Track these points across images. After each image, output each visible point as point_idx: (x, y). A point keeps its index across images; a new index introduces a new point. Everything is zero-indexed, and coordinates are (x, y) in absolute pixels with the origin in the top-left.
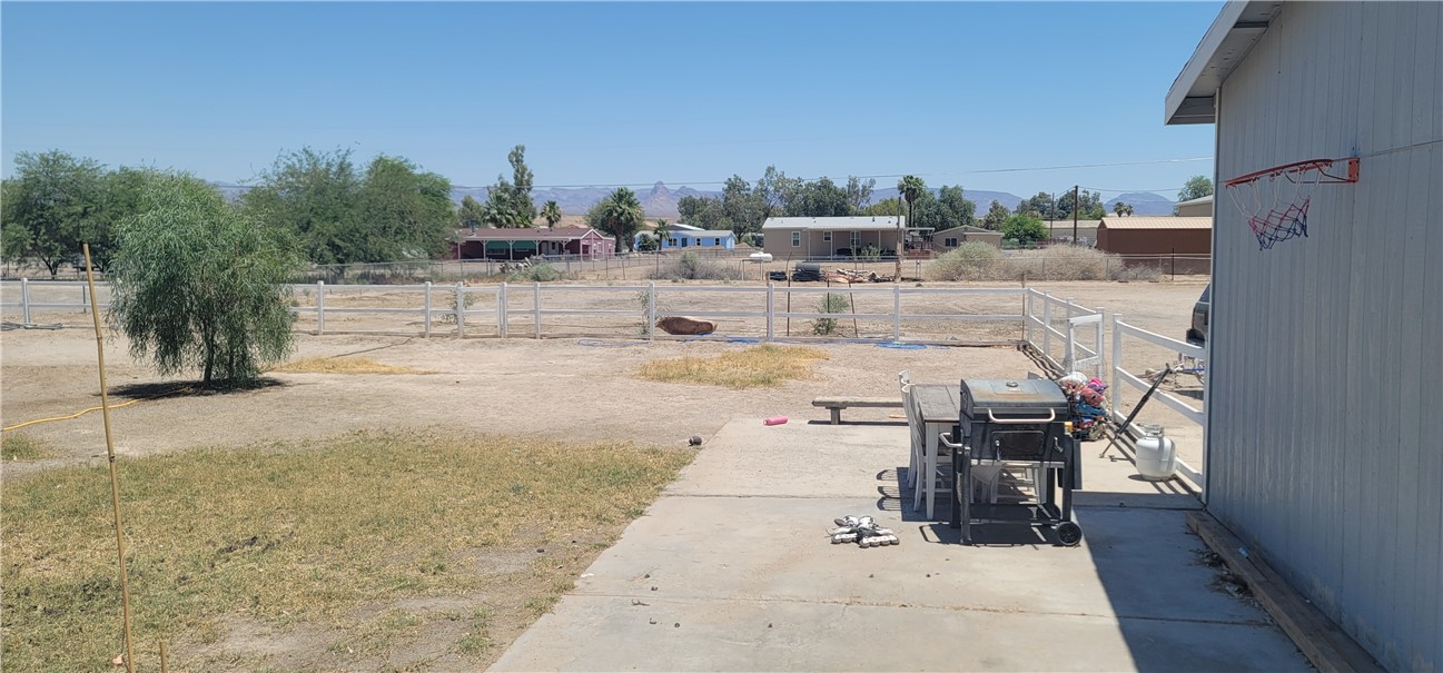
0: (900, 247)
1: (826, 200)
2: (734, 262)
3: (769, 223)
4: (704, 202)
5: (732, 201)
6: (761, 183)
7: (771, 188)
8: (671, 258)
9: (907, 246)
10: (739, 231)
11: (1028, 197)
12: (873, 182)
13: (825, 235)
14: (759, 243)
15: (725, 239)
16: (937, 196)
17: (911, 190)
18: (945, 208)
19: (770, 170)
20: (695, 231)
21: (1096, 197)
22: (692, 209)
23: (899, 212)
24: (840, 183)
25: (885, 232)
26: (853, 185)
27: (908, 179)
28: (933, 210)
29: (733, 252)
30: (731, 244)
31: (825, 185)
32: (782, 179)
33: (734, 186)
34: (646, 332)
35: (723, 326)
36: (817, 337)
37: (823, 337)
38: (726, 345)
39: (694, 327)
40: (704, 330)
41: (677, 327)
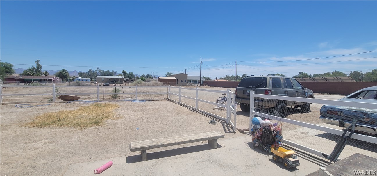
0: (123, 81)
1: (108, 73)
2: (90, 83)
3: (97, 77)
4: (84, 73)
5: (90, 73)
6: (96, 70)
7: (98, 72)
8: (75, 82)
9: (124, 81)
10: (91, 79)
11: (142, 75)
12: (117, 71)
13: (109, 79)
14: (95, 81)
15: (88, 80)
16: (129, 73)
17: (124, 73)
18: (130, 76)
19: (97, 68)
20: (82, 78)
21: (151, 75)
22: (81, 74)
23: (122, 76)
24: (111, 71)
25: (121, 79)
26: (113, 72)
27: (123, 71)
28: (128, 76)
29: (90, 82)
30: (90, 81)
31: (108, 71)
32: (100, 70)
33: (90, 71)
34: (51, 100)
35: (82, 98)
36: (113, 100)
37: (115, 100)
38: (83, 103)
39: (71, 98)
40: (76, 99)
41: (65, 98)
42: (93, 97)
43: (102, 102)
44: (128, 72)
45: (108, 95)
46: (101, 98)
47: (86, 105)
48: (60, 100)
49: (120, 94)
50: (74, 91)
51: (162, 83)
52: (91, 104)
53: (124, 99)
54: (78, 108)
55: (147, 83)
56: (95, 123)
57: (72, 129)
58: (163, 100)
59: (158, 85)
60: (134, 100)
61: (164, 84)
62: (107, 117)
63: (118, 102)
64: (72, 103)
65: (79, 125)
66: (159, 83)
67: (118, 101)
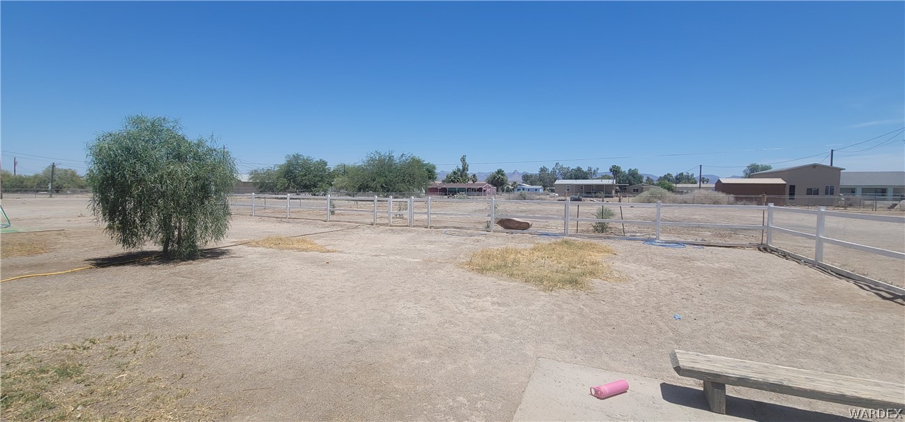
0: (614, 192)
1: (579, 174)
2: (543, 197)
3: (557, 182)
4: (531, 176)
5: (542, 175)
6: (554, 169)
7: (557, 171)
8: (517, 193)
9: (616, 192)
10: (545, 187)
11: (662, 176)
12: (598, 169)
13: (581, 186)
14: (553, 191)
15: (539, 189)
16: (627, 172)
17: (615, 171)
18: (630, 177)
19: (557, 164)
20: (527, 186)
21: (692, 175)
22: (526, 178)
23: (609, 178)
24: (585, 169)
25: (607, 186)
26: (590, 169)
27: (614, 167)
28: (625, 178)
29: (542, 194)
30: (541, 191)
31: (579, 169)
32: (562, 167)
33: (543, 170)
34: (488, 227)
35: (536, 225)
36: (597, 234)
37: (601, 235)
38: (538, 237)
39: (518, 225)
40: (524, 227)
41: (508, 224)
42: (556, 226)
43: (573, 238)
44: (625, 169)
45: (586, 224)
46: (571, 230)
47: (545, 241)
48: (500, 228)
49: (612, 223)
50: (518, 212)
51: (732, 197)
52: (553, 240)
53: (622, 235)
54: (532, 246)
55: (679, 196)
56: (570, 282)
57: (529, 286)
58: (742, 247)
59: (716, 202)
60: (649, 241)
61: (737, 200)
62: (592, 274)
63: (611, 241)
64: (518, 234)
65: (541, 281)
66: (721, 195)
67: (609, 238)
